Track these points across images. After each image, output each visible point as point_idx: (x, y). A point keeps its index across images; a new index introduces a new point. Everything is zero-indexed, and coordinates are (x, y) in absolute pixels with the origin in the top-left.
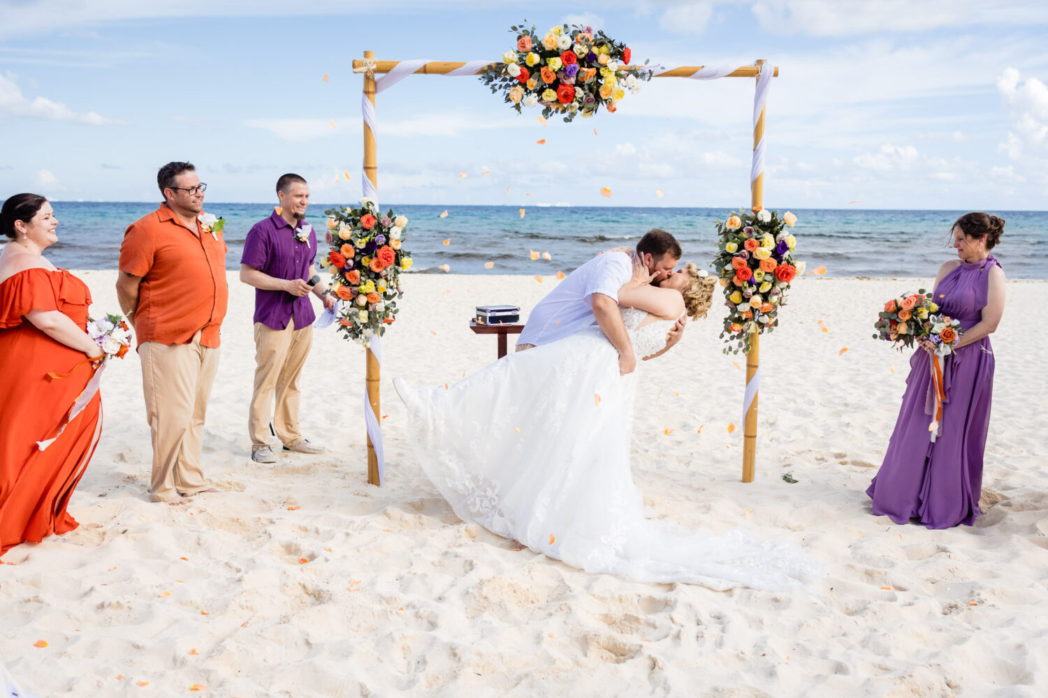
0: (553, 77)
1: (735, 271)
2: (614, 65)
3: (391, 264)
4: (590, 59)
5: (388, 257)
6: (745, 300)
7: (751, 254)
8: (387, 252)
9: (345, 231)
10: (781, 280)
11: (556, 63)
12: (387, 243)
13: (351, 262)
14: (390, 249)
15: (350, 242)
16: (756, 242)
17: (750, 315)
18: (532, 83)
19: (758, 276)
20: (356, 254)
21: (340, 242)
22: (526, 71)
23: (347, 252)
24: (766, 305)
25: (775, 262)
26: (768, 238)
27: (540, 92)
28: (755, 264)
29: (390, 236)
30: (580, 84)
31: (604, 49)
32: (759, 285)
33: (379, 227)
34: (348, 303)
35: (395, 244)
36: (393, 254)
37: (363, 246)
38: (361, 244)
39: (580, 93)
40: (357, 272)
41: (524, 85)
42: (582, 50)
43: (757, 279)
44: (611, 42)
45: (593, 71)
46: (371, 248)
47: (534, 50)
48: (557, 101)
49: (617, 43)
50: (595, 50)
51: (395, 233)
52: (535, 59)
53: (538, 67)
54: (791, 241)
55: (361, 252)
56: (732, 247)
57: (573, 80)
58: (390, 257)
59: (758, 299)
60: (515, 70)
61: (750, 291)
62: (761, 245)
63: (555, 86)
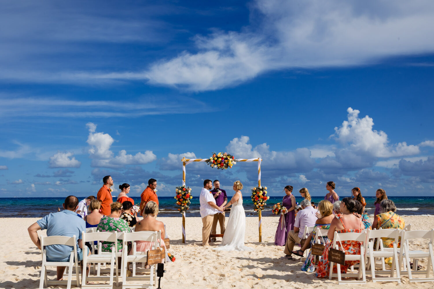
0: (220, 162)
1: (255, 198)
2: (231, 159)
3: (189, 197)
4: (226, 159)
6: (258, 204)
7: (258, 195)
9: (180, 191)
10: (264, 200)
11: (220, 159)
12: (188, 193)
13: (181, 197)
15: (181, 193)
16: (259, 192)
17: (259, 207)
18: (215, 163)
19: (260, 199)
20: (182, 196)
21: (179, 193)
22: (214, 161)
23: (180, 195)
24: (262, 205)
25: (263, 196)
26: (261, 192)
27: (217, 165)
28: (259, 197)
30: (225, 163)
31: (229, 157)
32: (260, 201)
33: (186, 190)
35: (189, 194)
37: (183, 194)
38: (183, 193)
39: (225, 165)
40: (182, 199)
41: (214, 164)
42: (225, 157)
43: (260, 200)
44: (230, 155)
45: (227, 161)
46: (185, 194)
47: (216, 157)
48: (220, 166)
49: (231, 156)
50: (227, 157)
51: (189, 191)
52: (216, 159)
53: (217, 160)
54: (266, 192)
55: (183, 195)
56: (255, 193)
57: (223, 162)
59: (260, 204)
60: (212, 161)
61: (258, 202)
62: (260, 193)
63: (220, 163)
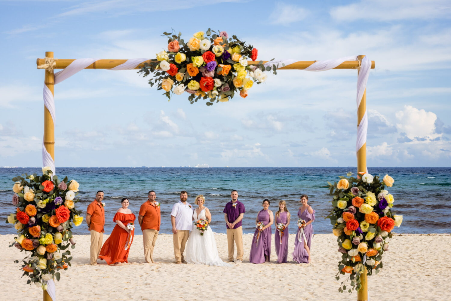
0: (196, 72)
1: (345, 223)
2: (245, 61)
3: (66, 220)
4: (226, 58)
5: (65, 215)
6: (355, 246)
7: (357, 209)
8: (64, 211)
9: (29, 194)
10: (383, 230)
11: (199, 61)
12: (63, 204)
13: (33, 219)
14: (66, 208)
15: (33, 203)
16: (361, 200)
17: (359, 259)
18: (180, 76)
19: (364, 226)
20: (38, 212)
21: (24, 203)
22: (175, 67)
23: (31, 210)
24: (371, 250)
25: (377, 216)
26: (371, 197)
27: (186, 83)
28: (361, 217)
29: (65, 198)
30: (217, 76)
31: (236, 49)
32: (365, 234)
33: (57, 190)
34: (30, 253)
35: (70, 205)
36: (68, 212)
37: (43, 206)
38: (42, 204)
39: (218, 82)
40: (38, 227)
41: (173, 78)
42: (219, 50)
43: (363, 229)
44: (242, 44)
45: (228, 67)
46: (50, 208)
47: (181, 50)
48: (200, 90)
49: (247, 45)
50: (230, 51)
51: (70, 196)
52: (183, 57)
53: (184, 64)
54: (391, 199)
55: (41, 211)
56: (342, 204)
57: (212, 74)
58: (66, 215)
59: (364, 245)
60: (166, 66)
61: (358, 239)
62: (365, 202)
63: (198, 78)
